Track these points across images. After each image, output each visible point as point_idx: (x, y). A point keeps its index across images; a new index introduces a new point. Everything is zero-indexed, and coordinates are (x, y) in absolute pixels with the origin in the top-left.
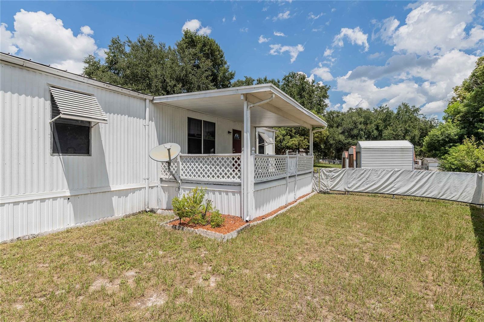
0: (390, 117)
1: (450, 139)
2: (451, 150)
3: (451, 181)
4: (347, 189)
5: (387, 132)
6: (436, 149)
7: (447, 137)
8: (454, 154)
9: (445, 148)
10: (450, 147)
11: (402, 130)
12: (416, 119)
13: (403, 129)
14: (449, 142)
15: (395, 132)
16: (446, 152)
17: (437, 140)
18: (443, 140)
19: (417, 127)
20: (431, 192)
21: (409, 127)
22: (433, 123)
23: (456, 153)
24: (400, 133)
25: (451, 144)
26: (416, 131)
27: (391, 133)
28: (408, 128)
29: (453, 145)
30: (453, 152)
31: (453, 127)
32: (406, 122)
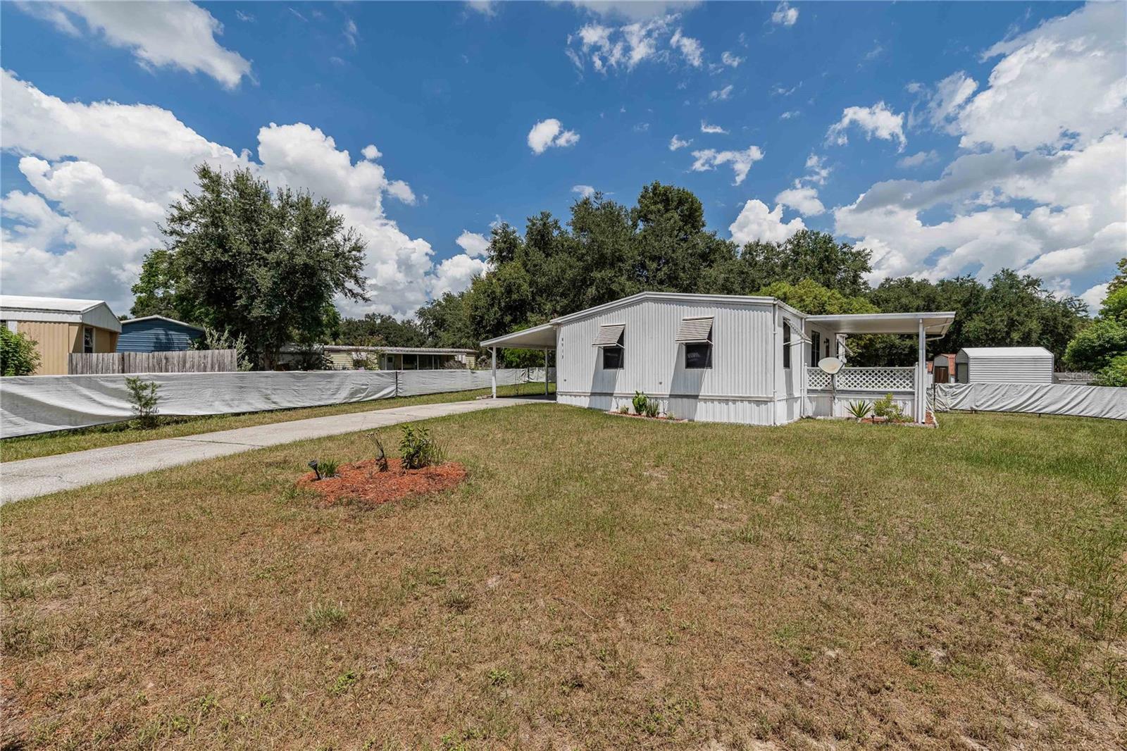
0: (978, 297)
1: (1113, 345)
2: (1114, 361)
3: (1117, 397)
4: (974, 407)
5: (972, 325)
6: (1088, 359)
7: (1108, 342)
8: (1120, 367)
9: (1104, 357)
10: (1113, 356)
11: (1002, 321)
12: (1032, 300)
13: (1005, 318)
14: (1111, 349)
15: (990, 325)
16: (1107, 363)
17: (1090, 346)
18: (1100, 345)
19: (1036, 314)
20: (1091, 410)
21: (1019, 315)
22: (1069, 306)
23: (1122, 365)
24: (999, 327)
25: (1115, 352)
26: (1032, 322)
27: (981, 328)
28: (1016, 318)
29: (1118, 354)
30: (1118, 363)
31: (1117, 328)
32: (1011, 306)
